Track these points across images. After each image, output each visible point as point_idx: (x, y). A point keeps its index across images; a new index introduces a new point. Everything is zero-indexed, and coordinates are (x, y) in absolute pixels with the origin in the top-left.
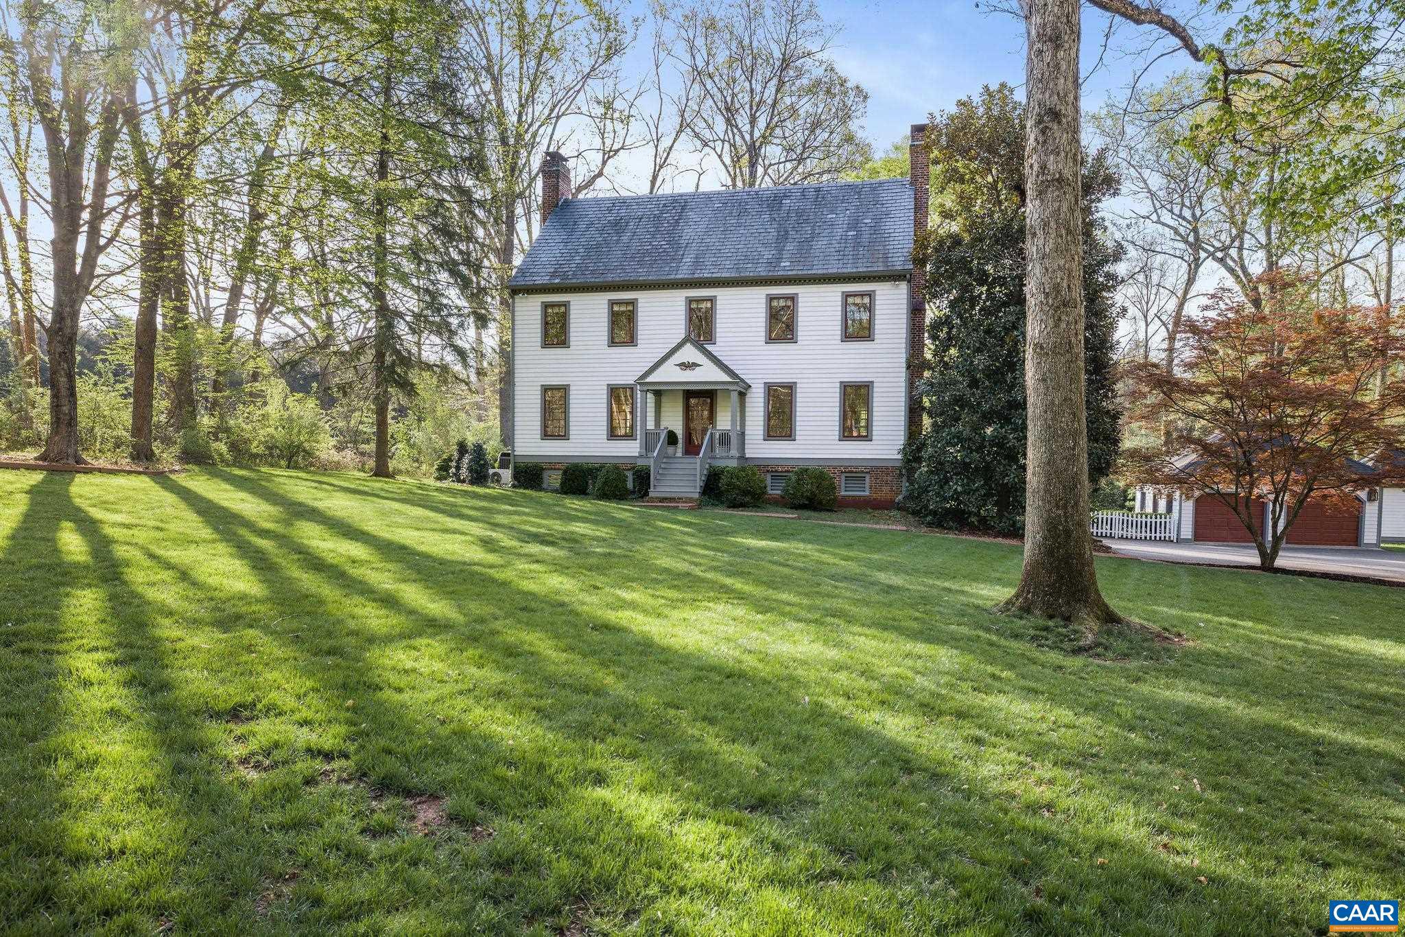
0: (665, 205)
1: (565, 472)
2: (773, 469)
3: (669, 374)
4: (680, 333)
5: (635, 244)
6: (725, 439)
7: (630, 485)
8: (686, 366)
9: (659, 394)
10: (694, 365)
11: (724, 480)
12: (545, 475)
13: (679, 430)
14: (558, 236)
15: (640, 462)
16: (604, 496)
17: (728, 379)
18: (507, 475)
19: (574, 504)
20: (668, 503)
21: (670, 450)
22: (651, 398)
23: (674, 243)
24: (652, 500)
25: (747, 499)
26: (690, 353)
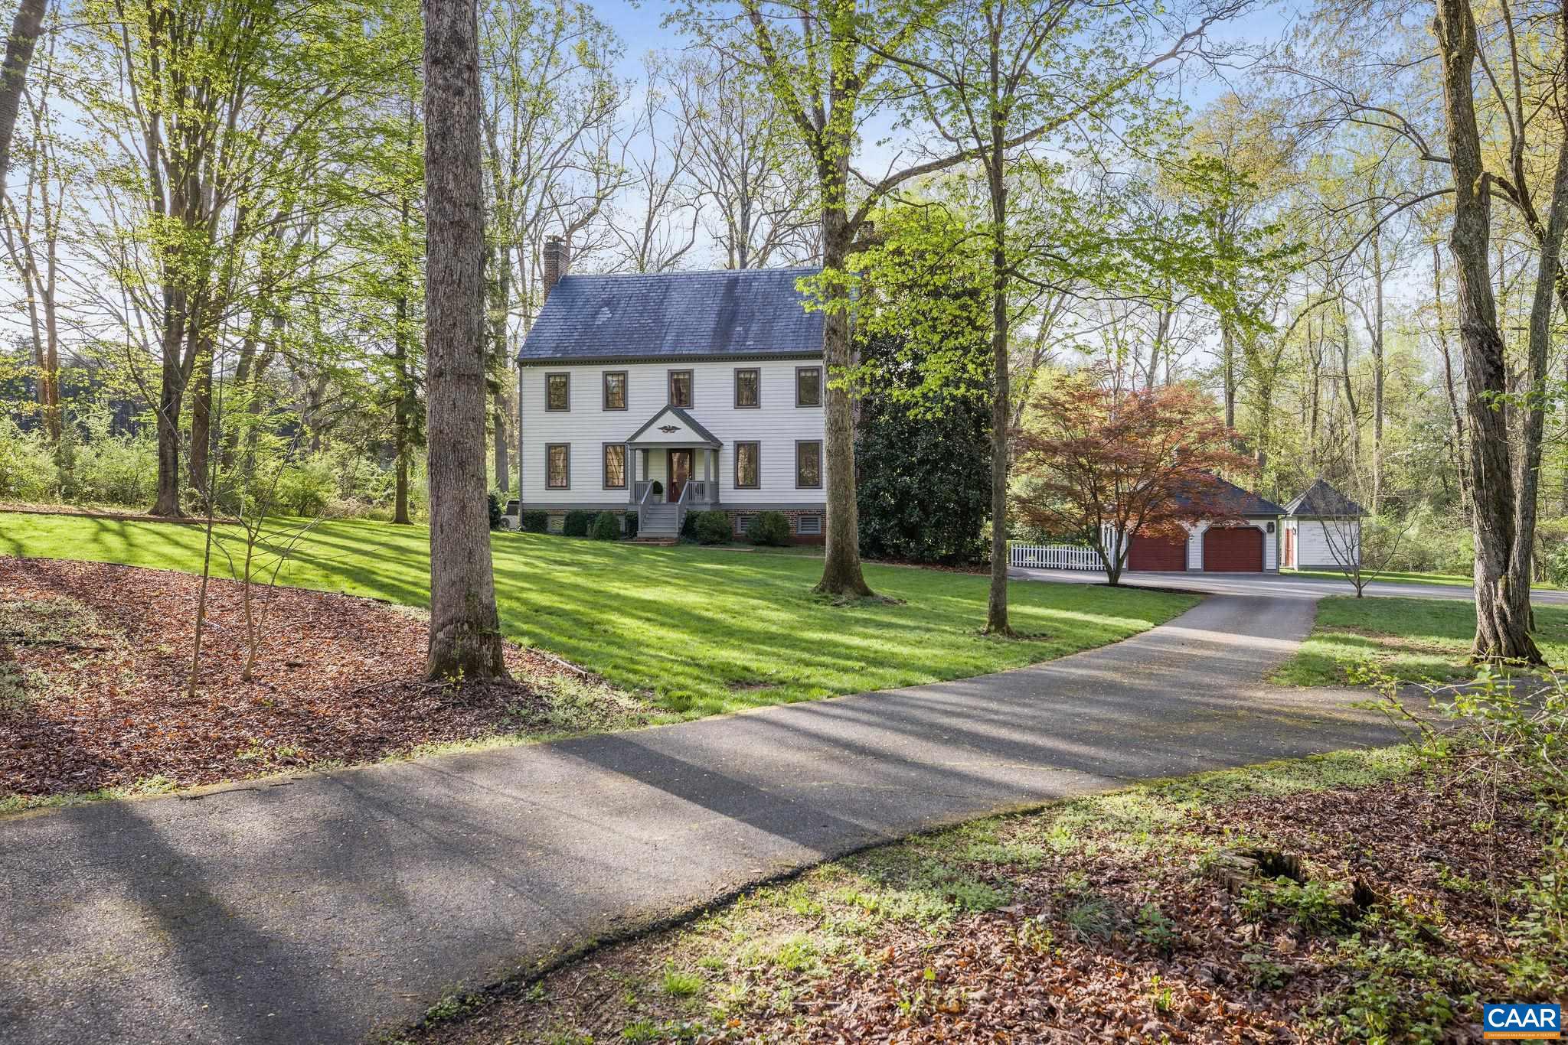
0: (652, 285)
1: (568, 518)
2: (740, 512)
3: (653, 435)
4: (663, 401)
5: (625, 321)
6: (701, 488)
7: (622, 528)
8: (667, 429)
9: (647, 451)
10: (673, 429)
11: (697, 523)
12: (550, 520)
13: (663, 481)
14: (559, 313)
15: (631, 509)
16: (600, 537)
17: (701, 440)
18: (515, 520)
19: (577, 543)
20: (653, 541)
21: (656, 497)
22: (639, 455)
23: (658, 321)
24: (640, 539)
25: (716, 537)
26: (670, 419)
